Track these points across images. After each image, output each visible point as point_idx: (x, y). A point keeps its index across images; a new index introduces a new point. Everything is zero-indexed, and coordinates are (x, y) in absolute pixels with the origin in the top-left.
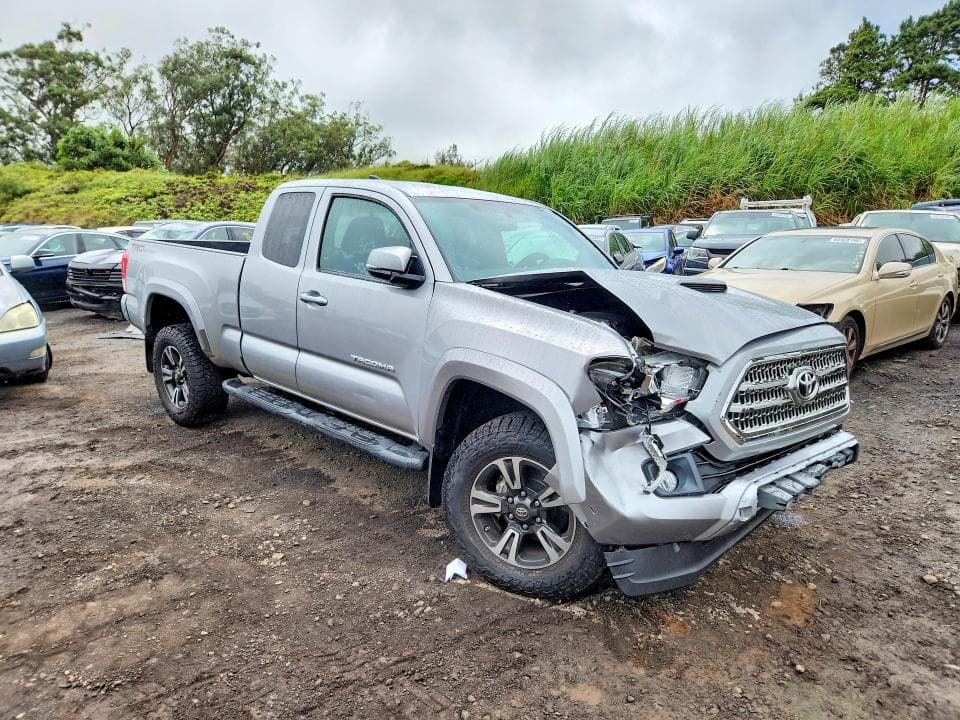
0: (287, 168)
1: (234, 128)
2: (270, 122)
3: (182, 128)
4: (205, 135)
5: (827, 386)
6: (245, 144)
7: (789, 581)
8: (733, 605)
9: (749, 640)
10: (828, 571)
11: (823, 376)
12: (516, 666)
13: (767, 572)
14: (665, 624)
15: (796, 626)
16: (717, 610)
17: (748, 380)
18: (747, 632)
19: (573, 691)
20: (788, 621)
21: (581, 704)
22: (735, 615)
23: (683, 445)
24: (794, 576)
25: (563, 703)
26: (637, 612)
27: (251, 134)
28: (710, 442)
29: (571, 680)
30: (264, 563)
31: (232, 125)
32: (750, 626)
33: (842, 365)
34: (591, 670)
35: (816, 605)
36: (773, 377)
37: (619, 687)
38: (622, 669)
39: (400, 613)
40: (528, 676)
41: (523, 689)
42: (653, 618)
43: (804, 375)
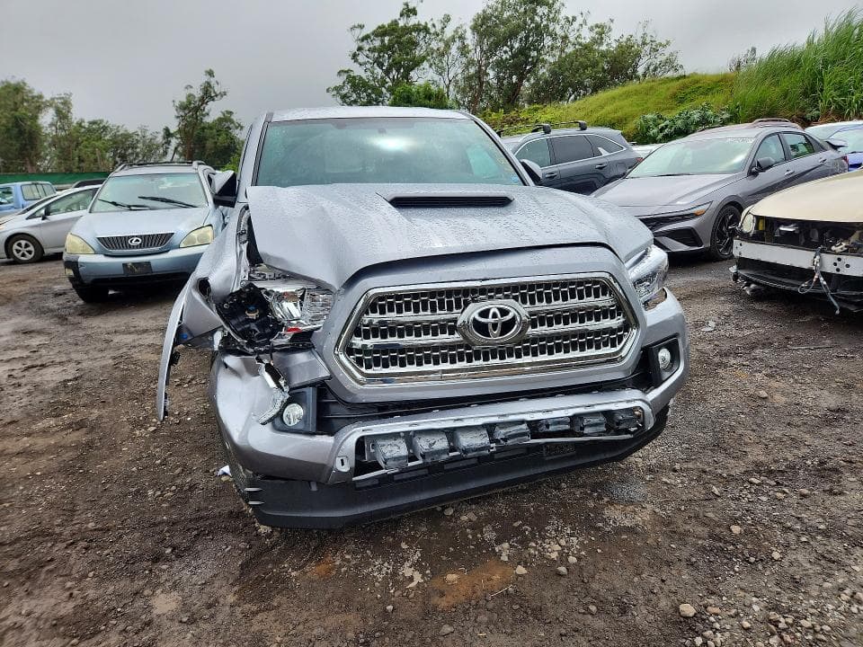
0: (572, 97)
1: (528, 68)
2: (560, 57)
3: (487, 74)
4: (504, 79)
5: (559, 328)
6: (538, 80)
7: (504, 558)
8: (407, 564)
9: (368, 605)
10: (573, 560)
11: (548, 314)
12: (156, 560)
13: (499, 541)
14: (319, 562)
15: (435, 608)
16: (386, 564)
17: (374, 311)
18: (379, 596)
19: (162, 596)
20: (436, 600)
21: (148, 609)
22: (395, 574)
23: (307, 379)
24: (520, 554)
25: (139, 603)
26: (313, 544)
27: (543, 71)
28: (330, 378)
29: (175, 586)
30: (137, 432)
31: (527, 65)
32: (392, 591)
33: (604, 301)
34: (199, 583)
35: (492, 592)
36: (429, 311)
37: (196, 606)
38: (223, 591)
39: (150, 492)
40: (151, 571)
41: (132, 581)
42: (318, 553)
43: (488, 310)
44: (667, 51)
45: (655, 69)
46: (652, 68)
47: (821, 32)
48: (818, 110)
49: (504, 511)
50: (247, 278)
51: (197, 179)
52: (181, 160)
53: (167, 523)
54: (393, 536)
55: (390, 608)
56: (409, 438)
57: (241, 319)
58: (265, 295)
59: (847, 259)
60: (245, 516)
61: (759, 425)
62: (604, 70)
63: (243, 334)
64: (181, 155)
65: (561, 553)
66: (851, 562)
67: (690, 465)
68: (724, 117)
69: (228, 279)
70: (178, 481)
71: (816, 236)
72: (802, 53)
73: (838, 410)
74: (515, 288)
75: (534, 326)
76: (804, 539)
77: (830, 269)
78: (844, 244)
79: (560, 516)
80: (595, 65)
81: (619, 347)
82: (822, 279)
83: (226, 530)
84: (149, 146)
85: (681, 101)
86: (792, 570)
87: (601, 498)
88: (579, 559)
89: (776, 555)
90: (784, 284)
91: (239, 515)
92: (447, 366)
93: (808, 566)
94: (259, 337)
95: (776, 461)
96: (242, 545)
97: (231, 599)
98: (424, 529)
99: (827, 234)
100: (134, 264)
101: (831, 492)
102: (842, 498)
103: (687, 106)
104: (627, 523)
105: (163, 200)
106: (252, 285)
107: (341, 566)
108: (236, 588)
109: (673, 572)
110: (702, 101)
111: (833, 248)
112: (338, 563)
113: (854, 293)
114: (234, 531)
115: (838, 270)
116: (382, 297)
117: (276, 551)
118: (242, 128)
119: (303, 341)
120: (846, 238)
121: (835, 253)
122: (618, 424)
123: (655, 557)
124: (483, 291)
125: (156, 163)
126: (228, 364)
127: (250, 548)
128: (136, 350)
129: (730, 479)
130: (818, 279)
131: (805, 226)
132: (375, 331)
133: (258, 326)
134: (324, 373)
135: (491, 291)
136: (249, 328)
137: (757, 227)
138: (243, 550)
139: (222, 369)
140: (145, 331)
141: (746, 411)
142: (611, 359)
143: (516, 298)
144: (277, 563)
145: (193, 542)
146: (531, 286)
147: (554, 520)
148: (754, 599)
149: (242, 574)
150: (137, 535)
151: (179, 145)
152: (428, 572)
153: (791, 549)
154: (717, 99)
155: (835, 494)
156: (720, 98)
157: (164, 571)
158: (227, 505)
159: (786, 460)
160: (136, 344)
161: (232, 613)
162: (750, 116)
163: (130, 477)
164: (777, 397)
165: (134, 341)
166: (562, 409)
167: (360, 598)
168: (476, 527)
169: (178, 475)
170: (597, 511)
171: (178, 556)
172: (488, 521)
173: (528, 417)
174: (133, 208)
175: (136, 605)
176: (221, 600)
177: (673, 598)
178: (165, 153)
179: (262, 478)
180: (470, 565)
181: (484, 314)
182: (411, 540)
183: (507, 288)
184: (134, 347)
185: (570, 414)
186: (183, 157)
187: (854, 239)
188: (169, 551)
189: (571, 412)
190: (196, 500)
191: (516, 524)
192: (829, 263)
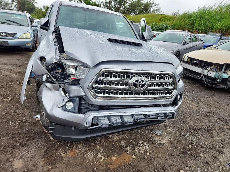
0: (133, 14)
1: (123, 3)
2: (132, 2)
3: (112, 3)
4: (116, 5)
5: (157, 87)
6: (125, 7)
7: (128, 152)
8: (99, 153)
9: (88, 167)
10: (148, 154)
11: (155, 83)
12: (14, 148)
13: (126, 146)
14: (71, 151)
15: (109, 169)
16: (93, 153)
17: (103, 76)
18: (91, 164)
19: (17, 161)
20: (109, 166)
21: (12, 166)
22: (96, 156)
23: (76, 95)
24: (133, 151)
25: (8, 164)
26: (69, 144)
27: (127, 5)
28: (85, 96)
29: (21, 158)
30: (5, 100)
31: (123, 2)
32: (95, 162)
33: (170, 81)
34: (30, 157)
35: (126, 164)
36: (120, 78)
37: (29, 165)
38: (39, 160)
39: (11, 122)
40: (12, 152)
41: (5, 155)
42: (70, 148)
43: (138, 80)
44: (158, 7)
45: (155, 11)
46: (154, 10)
47: (197, 10)
48: (193, 30)
49: (126, 137)
50: (59, 59)
51: (26, 17)
52: (16, 9)
53: (17, 134)
54: (94, 143)
55: (95, 168)
56: (109, 117)
57: (54, 72)
58: (64, 65)
59: (210, 72)
60: (45, 133)
61: (190, 115)
62: (142, 8)
63: (55, 77)
64: (17, 8)
65: (144, 152)
66: (220, 158)
67: (175, 125)
68: (171, 27)
69: (52, 58)
70: (21, 119)
71: (203, 65)
72: (192, 14)
73: (209, 113)
74: (146, 74)
75: (150, 86)
76: (207, 150)
77: (206, 74)
78: (210, 68)
79: (143, 139)
80: (140, 6)
81: (171, 95)
82: (203, 76)
83: (39, 138)
84: (6, 3)
85: (162, 21)
86: (206, 160)
87: (153, 134)
88: (150, 153)
89: (201, 155)
90: (193, 76)
91: (42, 133)
92: (123, 96)
93: (210, 159)
94: (60, 79)
95: (196, 126)
96: (44, 144)
97: (42, 163)
98: (103, 141)
99: (206, 65)
100: (2, 41)
101: (211, 136)
102: (214, 139)
103: (163, 22)
104: (161, 142)
105: (14, 22)
106: (61, 61)
107: (78, 153)
108: (43, 160)
109: (176, 159)
110: (167, 22)
111: (207, 69)
112: (77, 152)
113: (211, 81)
114: (41, 138)
115: (208, 74)
116: (106, 72)
117: (56, 146)
118: (37, 3)
119: (76, 82)
120: (211, 66)
121: (207, 70)
122: (167, 116)
123: (170, 154)
124: (137, 74)
125: (8, 9)
126: (47, 86)
127: (47, 145)
128: (3, 70)
129: (186, 131)
130: (202, 76)
131: (201, 62)
132: (102, 83)
133: (60, 75)
134: (83, 94)
135: (139, 74)
136: (57, 75)
137: (188, 60)
138: (45, 146)
139: (45, 87)
140: (6, 64)
141: (187, 110)
142: (169, 98)
143: (146, 77)
144: (57, 150)
145: (27, 142)
146: (151, 74)
147: (141, 140)
148: (198, 169)
149: (45, 154)
150: (7, 138)
151: (16, 5)
152: (106, 156)
153: (205, 153)
154: (170, 22)
155: (212, 137)
156: (171, 22)
157: (17, 152)
158: (38, 129)
159: (199, 126)
160: (2, 68)
161: (43, 169)
162: (178, 28)
163: (3, 116)
164: (194, 107)
165: (2, 67)
166: (153, 111)
167: (85, 165)
168: (119, 141)
169: (20, 117)
170: (152, 138)
171: (22, 147)
172: (122, 140)
173: (144, 113)
174: (3, 23)
175: (7, 164)
176: (38, 164)
177: (177, 167)
178: (11, 6)
179: (55, 124)
180: (119, 154)
181: (137, 81)
182: (100, 145)
183: (144, 73)
184: (2, 69)
185: (156, 113)
186: (17, 9)
187: (212, 67)
188: (18, 144)
189: (156, 112)
190: (27, 126)
191: (130, 141)
192: (205, 72)
